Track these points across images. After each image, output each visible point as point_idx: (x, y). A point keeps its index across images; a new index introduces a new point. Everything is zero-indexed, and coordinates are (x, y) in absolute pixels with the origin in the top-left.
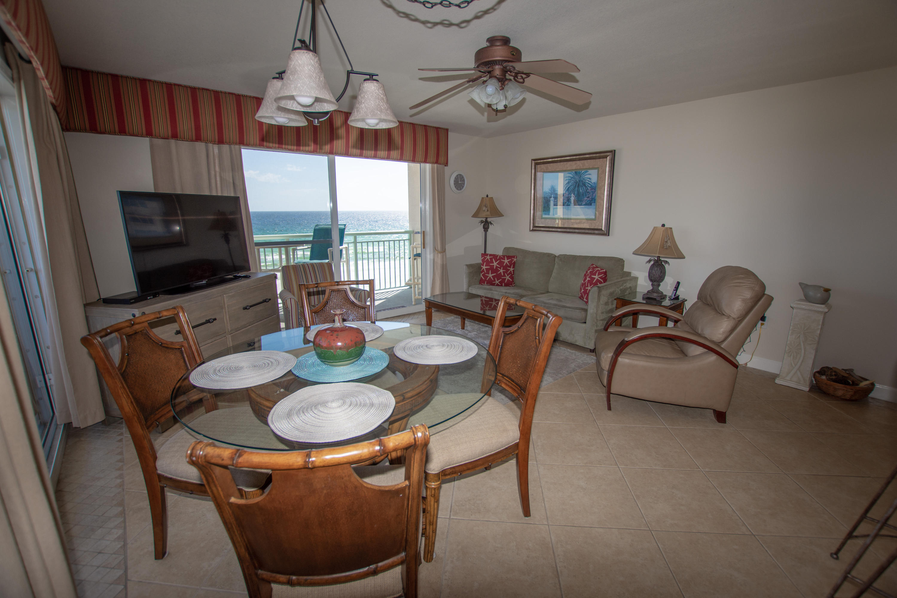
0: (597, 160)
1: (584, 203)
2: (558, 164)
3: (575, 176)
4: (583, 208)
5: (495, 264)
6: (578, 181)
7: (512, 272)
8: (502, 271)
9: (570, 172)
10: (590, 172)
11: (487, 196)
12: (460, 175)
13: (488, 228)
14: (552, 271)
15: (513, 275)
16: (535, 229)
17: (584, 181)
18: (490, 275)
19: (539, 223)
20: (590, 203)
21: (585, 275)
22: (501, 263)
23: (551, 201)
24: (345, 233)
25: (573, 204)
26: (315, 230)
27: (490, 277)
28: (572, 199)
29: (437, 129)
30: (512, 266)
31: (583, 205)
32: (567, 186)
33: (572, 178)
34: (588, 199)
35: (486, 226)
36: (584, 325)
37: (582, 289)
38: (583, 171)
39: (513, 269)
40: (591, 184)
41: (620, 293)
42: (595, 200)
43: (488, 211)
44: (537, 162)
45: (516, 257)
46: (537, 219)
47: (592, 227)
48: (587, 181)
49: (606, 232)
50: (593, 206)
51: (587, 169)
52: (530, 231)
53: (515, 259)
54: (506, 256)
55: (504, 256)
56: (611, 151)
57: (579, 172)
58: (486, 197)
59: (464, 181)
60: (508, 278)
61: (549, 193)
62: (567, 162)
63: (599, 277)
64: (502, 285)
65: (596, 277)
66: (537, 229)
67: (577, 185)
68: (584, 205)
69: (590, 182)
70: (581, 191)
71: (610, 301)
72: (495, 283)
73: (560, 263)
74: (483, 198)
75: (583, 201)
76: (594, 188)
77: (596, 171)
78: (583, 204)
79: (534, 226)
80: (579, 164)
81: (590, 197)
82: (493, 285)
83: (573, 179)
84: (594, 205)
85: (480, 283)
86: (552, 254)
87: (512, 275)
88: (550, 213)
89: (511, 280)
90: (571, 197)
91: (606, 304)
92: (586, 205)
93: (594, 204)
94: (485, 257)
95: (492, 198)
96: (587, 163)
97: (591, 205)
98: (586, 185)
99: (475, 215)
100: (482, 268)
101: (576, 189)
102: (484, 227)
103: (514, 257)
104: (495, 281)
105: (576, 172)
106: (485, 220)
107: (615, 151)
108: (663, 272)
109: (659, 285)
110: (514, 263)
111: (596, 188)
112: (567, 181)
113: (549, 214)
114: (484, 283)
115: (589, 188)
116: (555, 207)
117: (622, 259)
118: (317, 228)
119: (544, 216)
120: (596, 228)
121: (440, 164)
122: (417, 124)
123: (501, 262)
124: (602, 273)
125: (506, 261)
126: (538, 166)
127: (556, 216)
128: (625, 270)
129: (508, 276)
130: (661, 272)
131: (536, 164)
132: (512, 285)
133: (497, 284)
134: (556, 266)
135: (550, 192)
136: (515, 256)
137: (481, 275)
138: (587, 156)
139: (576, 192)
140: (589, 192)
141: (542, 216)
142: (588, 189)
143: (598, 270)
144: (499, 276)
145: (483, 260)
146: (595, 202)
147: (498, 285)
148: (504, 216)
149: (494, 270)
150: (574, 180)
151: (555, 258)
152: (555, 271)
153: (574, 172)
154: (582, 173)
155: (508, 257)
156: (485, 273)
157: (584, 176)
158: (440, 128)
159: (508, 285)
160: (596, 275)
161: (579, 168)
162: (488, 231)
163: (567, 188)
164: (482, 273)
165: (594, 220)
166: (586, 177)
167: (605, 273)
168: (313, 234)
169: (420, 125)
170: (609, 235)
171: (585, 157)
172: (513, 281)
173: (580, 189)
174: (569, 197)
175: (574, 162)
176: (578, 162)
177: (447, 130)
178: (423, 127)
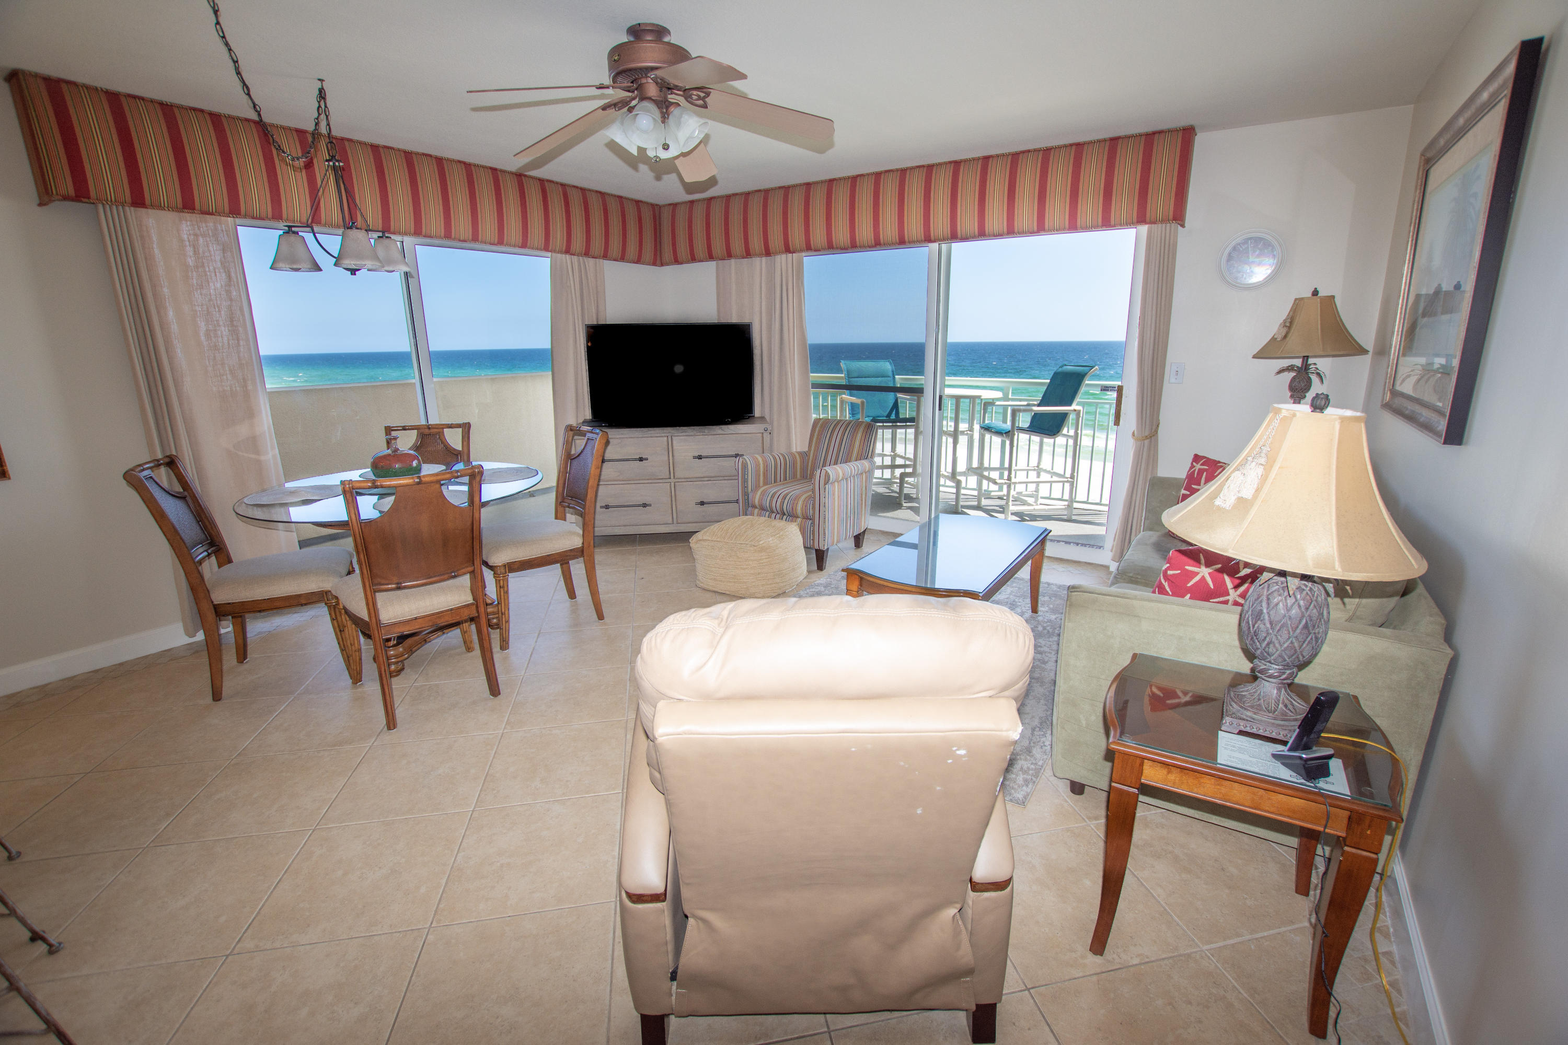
12: (1256, 239)
13: (1307, 389)
16: (1391, 399)
24: (1087, 382)
26: (1055, 374)
35: (1299, 384)
44: (1427, 157)
52: (1382, 406)
79: (1392, 391)
94: (1193, 465)
102: (1292, 387)
106: (1302, 364)
118: (1060, 370)
126: (1430, 174)
162: (1304, 397)
168: (1050, 381)
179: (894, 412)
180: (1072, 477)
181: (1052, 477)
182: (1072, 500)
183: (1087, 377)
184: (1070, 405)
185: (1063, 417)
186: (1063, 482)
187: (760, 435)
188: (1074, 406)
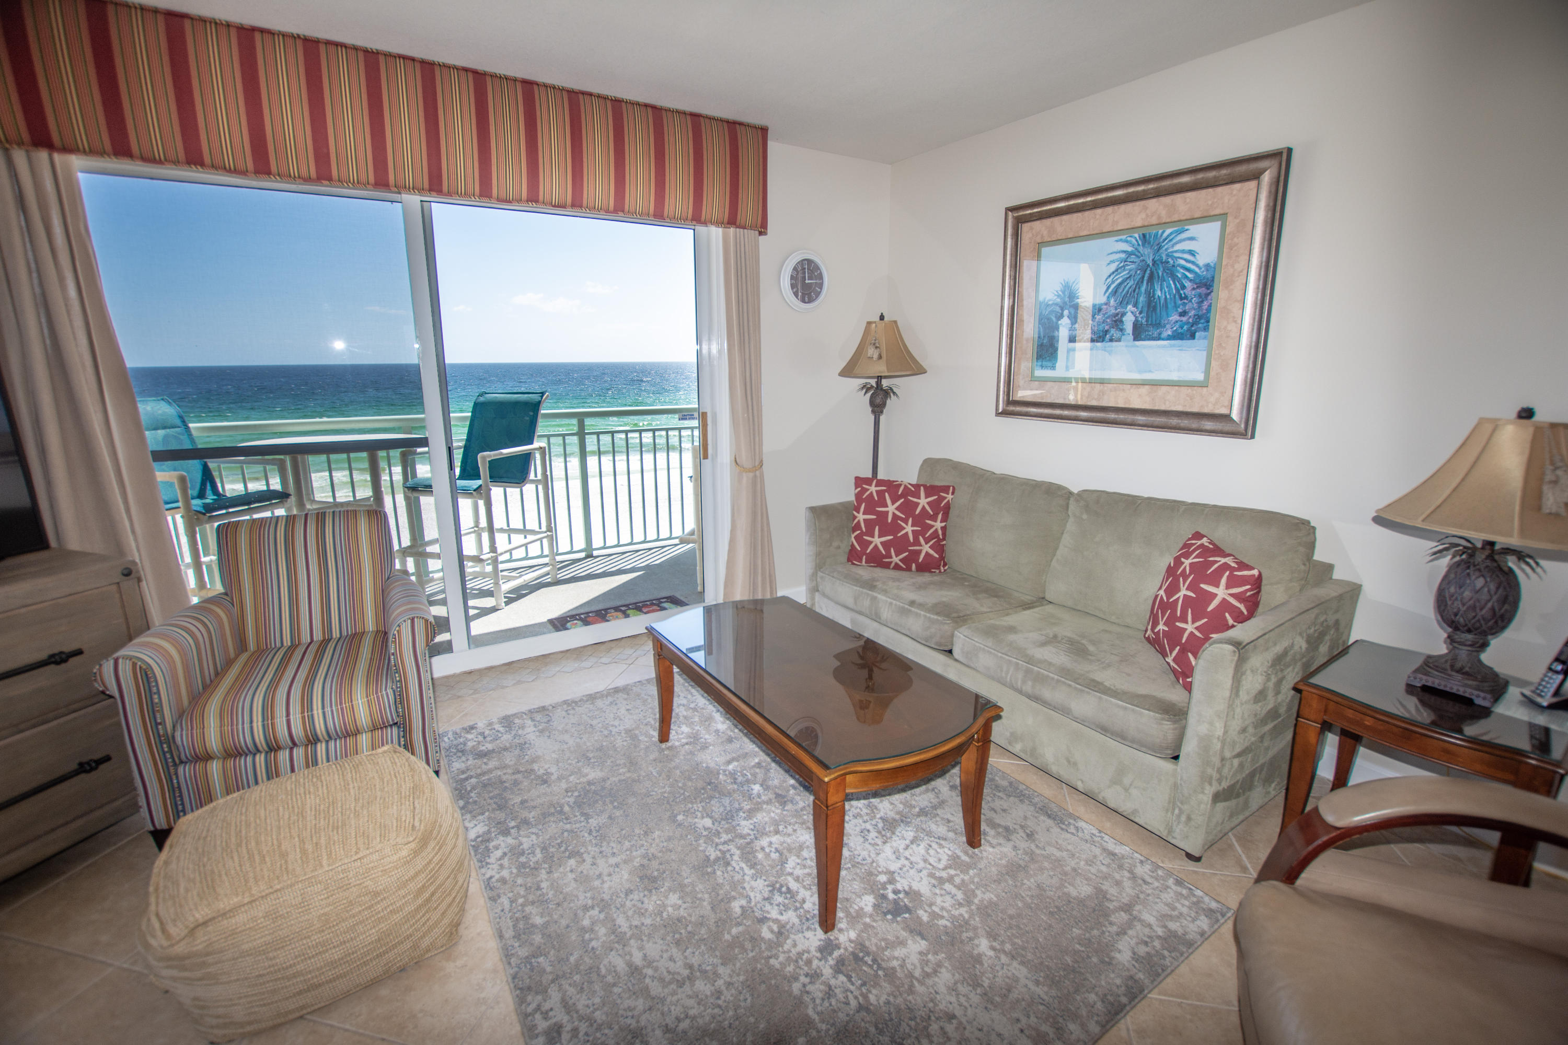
0: (1220, 189)
1: (1169, 333)
2: (1087, 213)
3: (1141, 249)
4: (1164, 347)
5: (891, 508)
6: (1150, 262)
7: (940, 532)
8: (909, 529)
9: (1124, 237)
10: (1194, 230)
11: (882, 318)
12: (809, 262)
13: (884, 405)
14: (1059, 539)
15: (944, 539)
16: (1011, 408)
17: (1171, 262)
18: (877, 541)
19: (1022, 394)
20: (1188, 330)
21: (1171, 571)
22: (908, 509)
23: (1061, 329)
24: (542, 412)
25: (1131, 337)
26: (476, 405)
27: (876, 546)
28: (1129, 321)
29: (733, 126)
30: (940, 516)
31: (1163, 339)
32: (1113, 282)
33: (1129, 254)
34: (1184, 319)
35: (878, 400)
36: (1168, 766)
37: (1161, 623)
38: (1168, 231)
39: (943, 524)
40: (1197, 270)
41: (1307, 649)
42: (1208, 322)
43: (880, 357)
44: (1021, 213)
45: (954, 488)
46: (1020, 380)
47: (1195, 409)
48: (1182, 262)
49: (1243, 426)
50: (1200, 342)
51: (1182, 224)
52: (998, 414)
53: (950, 497)
54: (925, 486)
55: (917, 486)
56: (1275, 155)
57: (1156, 235)
58: (878, 319)
59: (821, 277)
60: (926, 548)
61: (1057, 304)
62: (1116, 207)
63: (1231, 595)
64: (909, 569)
65: (1221, 592)
66: (1018, 409)
67: (1147, 275)
68: (1169, 338)
69: (1193, 263)
70: (1158, 293)
71: (1271, 685)
72: (891, 562)
73: (1085, 516)
74: (869, 323)
75: (1165, 326)
76: (1206, 285)
77: (1216, 226)
78: (1164, 335)
79: (1009, 402)
80: (1156, 209)
81: (1192, 313)
82: (886, 566)
83: (1133, 258)
84: (1205, 338)
85: (849, 560)
86: (1060, 487)
87: (940, 540)
88: (1058, 365)
89: (937, 556)
90: (1123, 314)
91: (1260, 696)
92: (1177, 336)
93: (1202, 334)
94: (863, 488)
95: (895, 322)
96: (1184, 203)
97: (1193, 336)
98: (1179, 276)
99: (847, 372)
100: (855, 517)
101: (1143, 289)
102: (872, 403)
103: (946, 489)
104: (891, 557)
105: (1144, 236)
106: (877, 383)
107: (1290, 151)
108: (1511, 599)
109: (1484, 645)
110: (948, 506)
111: (1213, 280)
112: (1113, 267)
113: (1053, 368)
114: (861, 561)
115: (1188, 284)
116: (1072, 345)
117: (1305, 523)
118: (482, 399)
119: (1039, 373)
120: (1206, 410)
121: (744, 227)
122: (668, 110)
123: (907, 502)
124: (1243, 581)
125: (923, 501)
126: (1026, 227)
127: (1071, 374)
128: (1317, 557)
129: (926, 543)
130: (1504, 600)
131: (1019, 221)
132: (938, 568)
133: (896, 564)
134: (1071, 526)
135: (1059, 300)
136: (949, 487)
137: (853, 536)
138: (1186, 179)
139: (1142, 299)
140: (1186, 298)
141: (1032, 372)
142: (1183, 287)
143: (1226, 567)
144: (901, 544)
145: (858, 496)
146: (1206, 329)
147: (897, 567)
148: (925, 372)
149: (890, 527)
150: (1137, 260)
151: (1068, 498)
152: (1066, 539)
153: (1136, 235)
154: (1165, 235)
155: (931, 490)
156: (862, 534)
157: (1173, 246)
158: (741, 124)
159: (927, 567)
160: (1217, 586)
161: (1154, 220)
162: (882, 412)
163: (1113, 286)
164: (854, 531)
165: (1203, 385)
166: (1178, 247)
167: (1257, 583)
168: (470, 414)
169: (678, 112)
170: (1253, 437)
171: (1175, 185)
172: (942, 558)
173: (1157, 287)
174: (1117, 314)
175: (1138, 203)
176: (1152, 203)
177: (764, 130)
178: (689, 118)
179: (209, 487)
180: (549, 529)
181: (525, 537)
182: (554, 553)
183: (544, 405)
184: (532, 443)
185: (526, 458)
186: (541, 540)
187: (114, 587)
188: (536, 444)
